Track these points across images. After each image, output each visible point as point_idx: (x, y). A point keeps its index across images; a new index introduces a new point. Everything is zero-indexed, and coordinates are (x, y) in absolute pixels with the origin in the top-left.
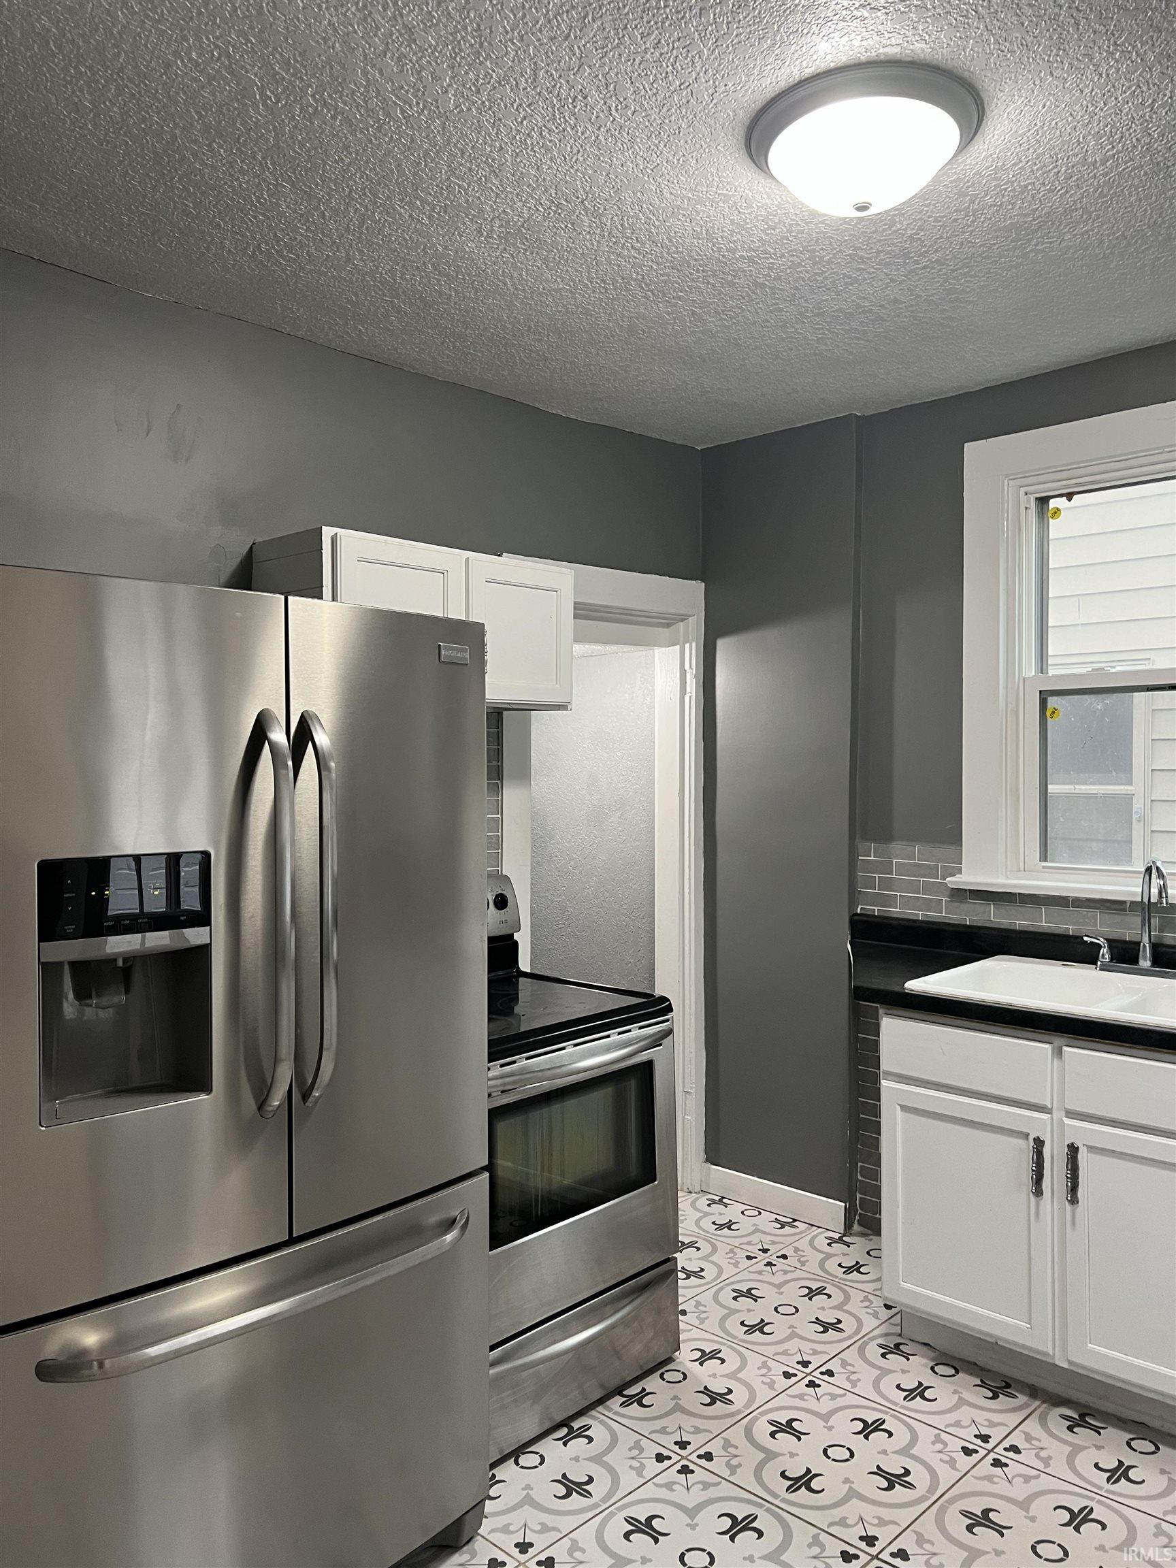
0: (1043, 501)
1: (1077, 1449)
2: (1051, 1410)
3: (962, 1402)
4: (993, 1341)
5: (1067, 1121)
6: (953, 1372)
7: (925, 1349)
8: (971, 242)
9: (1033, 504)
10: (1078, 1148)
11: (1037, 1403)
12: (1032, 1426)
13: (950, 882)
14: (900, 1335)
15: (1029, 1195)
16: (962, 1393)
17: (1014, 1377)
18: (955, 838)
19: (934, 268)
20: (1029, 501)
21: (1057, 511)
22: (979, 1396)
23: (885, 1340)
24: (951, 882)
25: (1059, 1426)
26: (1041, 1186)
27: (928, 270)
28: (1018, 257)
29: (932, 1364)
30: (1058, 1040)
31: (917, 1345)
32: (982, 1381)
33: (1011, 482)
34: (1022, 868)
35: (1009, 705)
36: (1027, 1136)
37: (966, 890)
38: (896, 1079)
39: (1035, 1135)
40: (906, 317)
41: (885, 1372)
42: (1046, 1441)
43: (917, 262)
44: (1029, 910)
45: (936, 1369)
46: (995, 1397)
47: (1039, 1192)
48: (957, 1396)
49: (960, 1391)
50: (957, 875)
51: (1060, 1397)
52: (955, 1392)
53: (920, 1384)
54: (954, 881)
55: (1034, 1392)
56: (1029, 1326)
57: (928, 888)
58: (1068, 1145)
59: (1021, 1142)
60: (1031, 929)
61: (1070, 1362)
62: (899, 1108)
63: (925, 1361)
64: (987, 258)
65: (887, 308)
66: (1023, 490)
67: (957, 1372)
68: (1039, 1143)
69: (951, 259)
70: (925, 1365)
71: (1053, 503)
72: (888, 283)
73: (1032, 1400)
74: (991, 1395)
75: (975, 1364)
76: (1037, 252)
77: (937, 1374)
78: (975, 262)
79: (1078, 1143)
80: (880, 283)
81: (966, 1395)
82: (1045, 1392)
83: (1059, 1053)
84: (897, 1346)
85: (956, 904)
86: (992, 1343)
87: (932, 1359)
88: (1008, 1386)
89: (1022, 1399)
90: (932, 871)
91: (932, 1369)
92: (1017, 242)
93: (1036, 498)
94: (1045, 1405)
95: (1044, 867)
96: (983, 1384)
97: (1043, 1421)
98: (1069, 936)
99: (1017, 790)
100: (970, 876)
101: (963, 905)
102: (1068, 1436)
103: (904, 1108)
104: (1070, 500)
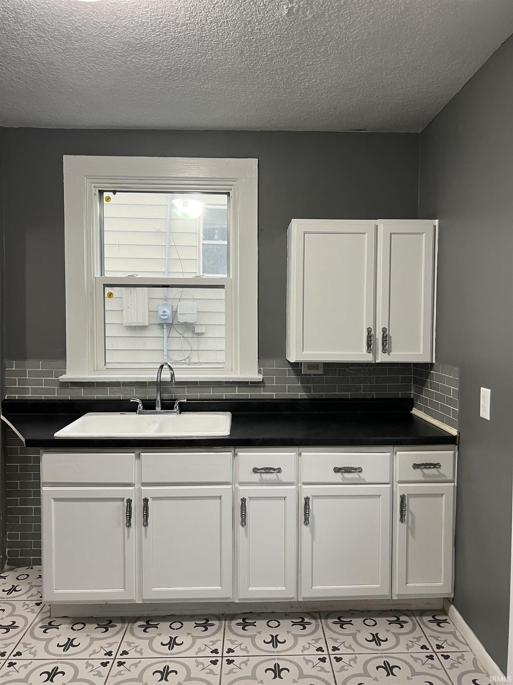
0: (101, 192)
1: (151, 640)
2: (133, 625)
3: (92, 640)
4: (105, 603)
5: (143, 488)
6: (83, 626)
7: (65, 619)
8: (104, 43)
9: (97, 193)
10: (148, 499)
11: (126, 625)
12: (129, 637)
13: (60, 378)
14: (50, 617)
15: (124, 528)
16: (90, 635)
17: (112, 616)
18: (63, 356)
19: (80, 52)
20: (96, 190)
21: (108, 199)
22: (99, 633)
23: (43, 623)
24: (62, 379)
25: (139, 632)
26: (130, 522)
27: (76, 51)
28: (122, 62)
29: (71, 626)
30: (138, 451)
31: (60, 619)
32: (98, 625)
33: (87, 179)
34: (96, 369)
35: (89, 290)
36: (123, 499)
37: (68, 382)
38: (51, 485)
39: (127, 498)
40: (53, 75)
41: (49, 640)
42: (137, 642)
43: (72, 44)
44: (101, 389)
45: (74, 627)
46: (107, 630)
47: (129, 524)
48: (89, 637)
49: (89, 634)
50: (63, 375)
51: (135, 617)
52: (88, 636)
53: (69, 639)
54: (63, 378)
55: (123, 620)
56: (124, 590)
57: (47, 383)
58: (143, 499)
59: (120, 503)
60: (102, 399)
61: (143, 600)
62: (53, 500)
63: (67, 626)
64: (108, 56)
65: (45, 66)
66: (93, 185)
67: (85, 625)
68: (129, 501)
69: (91, 49)
70: (67, 628)
71: (106, 194)
72: (52, 51)
73: (124, 624)
74: (104, 630)
75: (92, 617)
76: (132, 62)
77: (75, 630)
78: (102, 56)
79: (148, 497)
80: (48, 49)
81: (94, 635)
82: (127, 617)
83: (138, 457)
84: (50, 624)
85: (63, 390)
86: (105, 604)
87: (70, 624)
88: (111, 622)
89: (119, 625)
90: (50, 374)
91: (72, 628)
92: (126, 53)
93: (99, 190)
94: (130, 624)
95: (107, 368)
96: (99, 626)
97: (132, 633)
98: (121, 400)
99: (93, 331)
100: (70, 375)
101: (67, 390)
102: (145, 635)
103: (56, 500)
104: (114, 194)
